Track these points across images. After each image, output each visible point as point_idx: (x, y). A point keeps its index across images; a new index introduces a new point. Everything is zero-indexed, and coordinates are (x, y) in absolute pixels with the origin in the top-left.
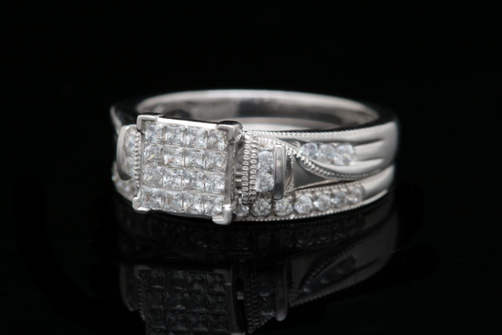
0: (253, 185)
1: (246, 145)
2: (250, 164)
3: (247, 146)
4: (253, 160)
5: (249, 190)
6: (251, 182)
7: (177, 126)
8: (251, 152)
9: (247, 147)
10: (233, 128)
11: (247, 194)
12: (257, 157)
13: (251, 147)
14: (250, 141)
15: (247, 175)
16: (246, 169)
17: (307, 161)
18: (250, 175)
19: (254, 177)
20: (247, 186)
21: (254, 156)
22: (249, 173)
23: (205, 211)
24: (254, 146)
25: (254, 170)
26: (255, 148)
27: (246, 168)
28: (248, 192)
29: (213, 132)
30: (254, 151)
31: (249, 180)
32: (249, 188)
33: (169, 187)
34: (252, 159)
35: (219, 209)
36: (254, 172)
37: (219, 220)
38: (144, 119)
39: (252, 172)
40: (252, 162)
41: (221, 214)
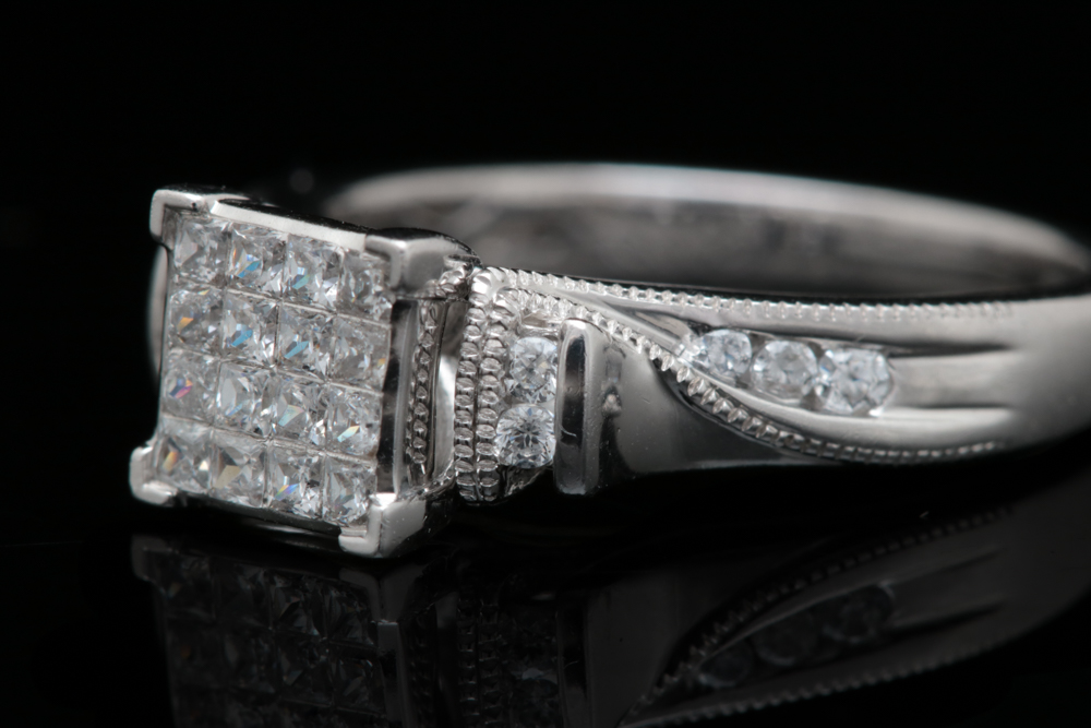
0: (487, 441)
1: (474, 311)
2: (480, 374)
3: (476, 317)
4: (487, 361)
5: (474, 457)
6: (481, 431)
7: (259, 231)
8: (486, 338)
9: (474, 320)
10: (402, 252)
11: (471, 469)
12: (502, 351)
13: (489, 318)
14: (486, 301)
15: (470, 407)
16: (468, 389)
17: (701, 388)
18: (477, 408)
19: (492, 416)
20: (467, 443)
21: (496, 350)
22: (475, 402)
23: (320, 510)
24: (496, 316)
25: (493, 394)
26: (499, 323)
27: (466, 386)
28: (471, 461)
29: (354, 258)
30: (494, 332)
31: (475, 423)
32: (474, 449)
33: (236, 424)
34: (485, 356)
35: (358, 505)
36: (492, 399)
37: (356, 541)
38: (171, 202)
39: (484, 401)
40: (485, 366)
41: (363, 520)
